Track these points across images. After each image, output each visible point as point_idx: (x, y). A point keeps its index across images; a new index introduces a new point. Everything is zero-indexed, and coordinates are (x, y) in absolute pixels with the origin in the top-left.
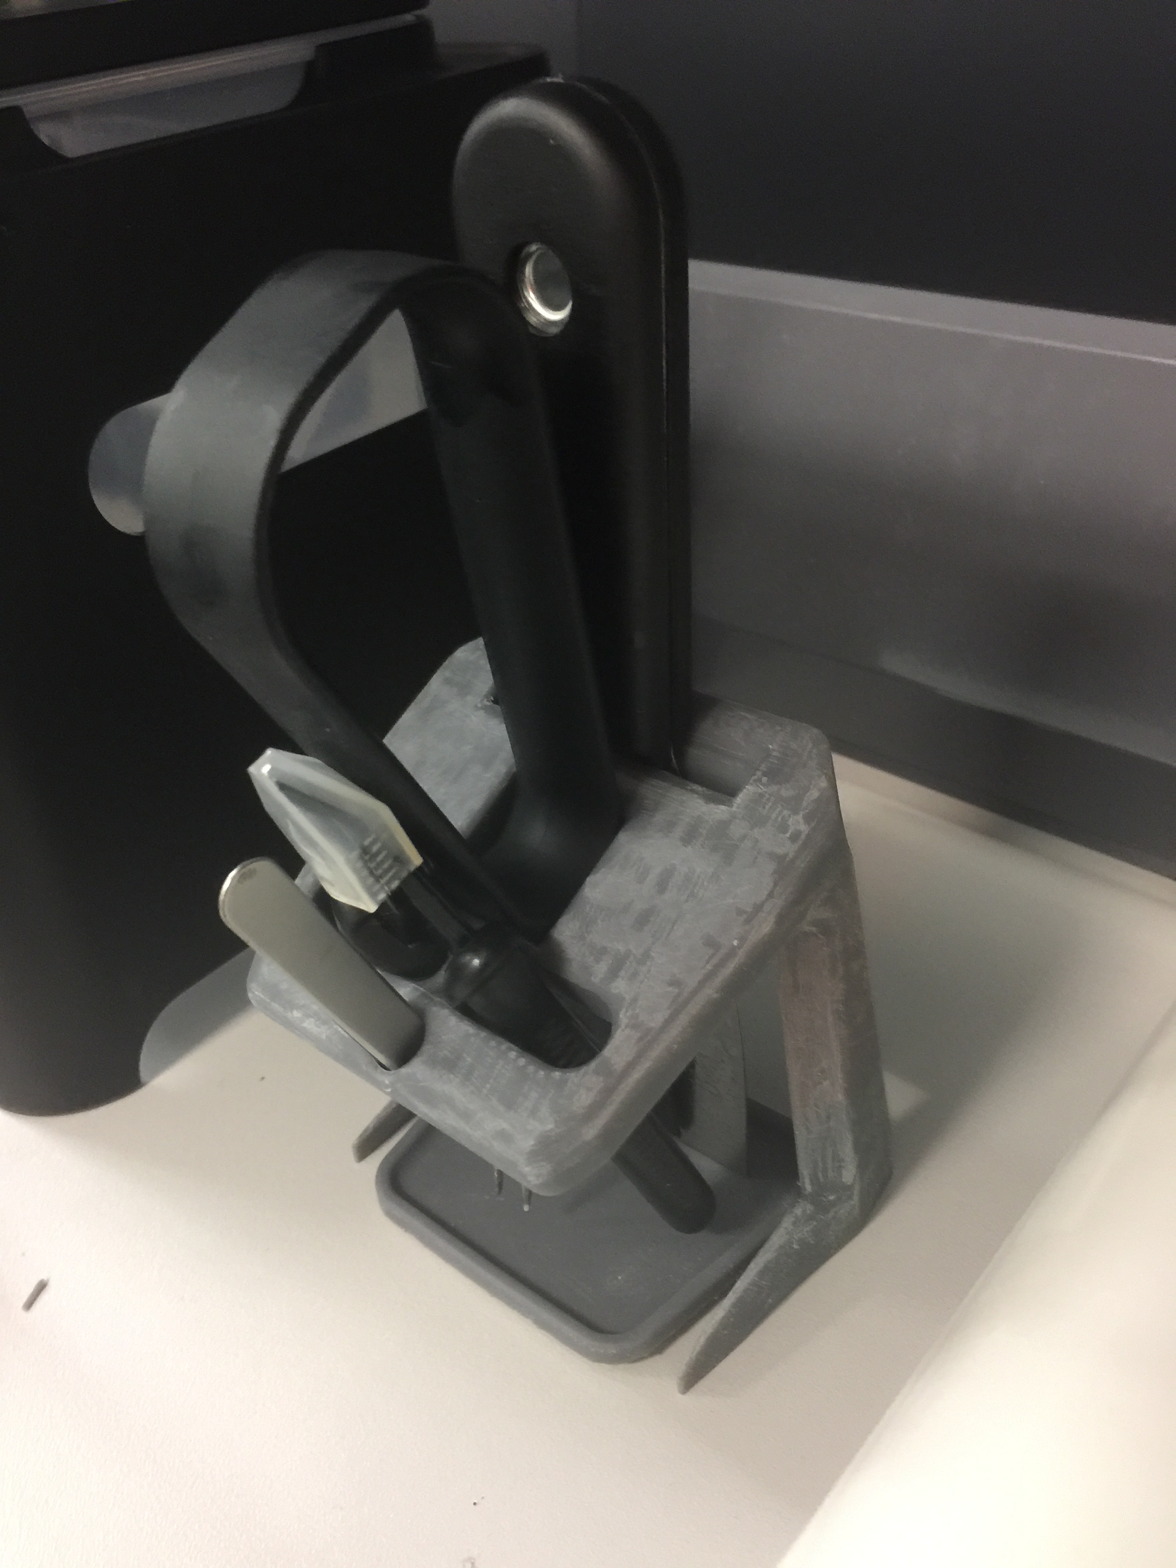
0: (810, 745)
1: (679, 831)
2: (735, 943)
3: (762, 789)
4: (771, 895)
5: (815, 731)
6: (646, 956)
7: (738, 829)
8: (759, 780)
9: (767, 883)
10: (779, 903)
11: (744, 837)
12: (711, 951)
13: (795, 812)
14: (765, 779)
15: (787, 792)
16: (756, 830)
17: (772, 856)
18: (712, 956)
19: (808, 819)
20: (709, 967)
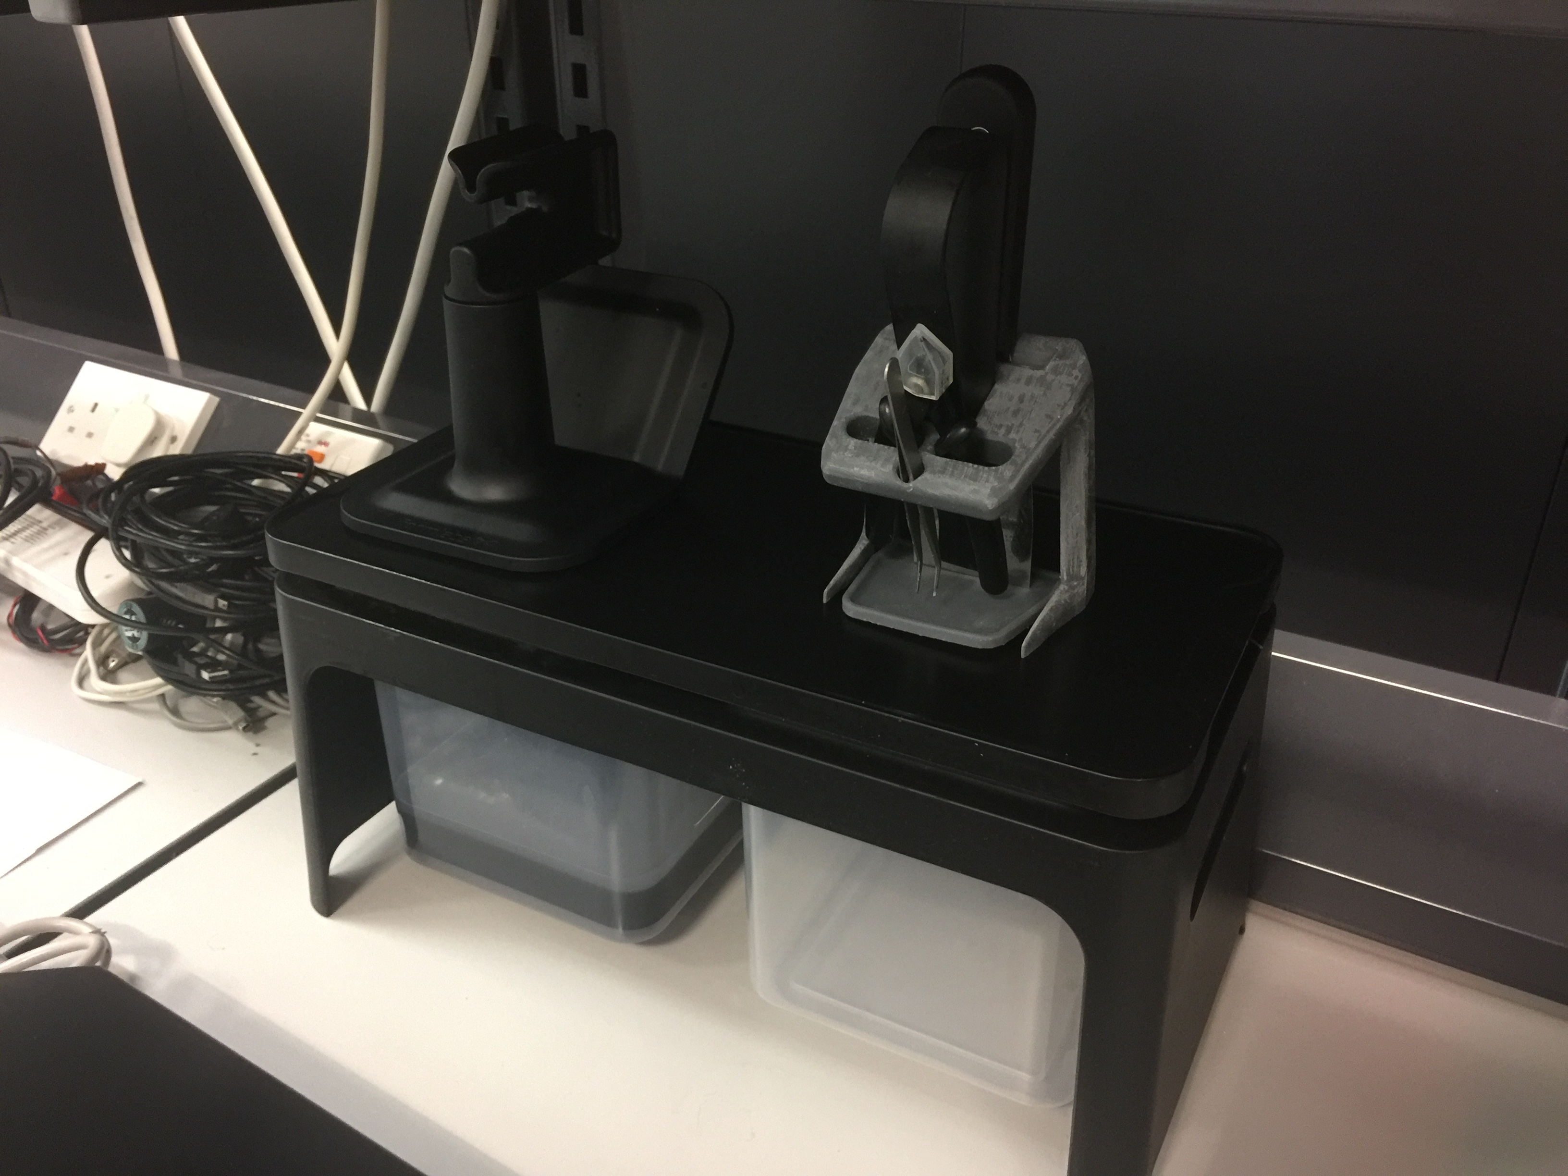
0: (1075, 345)
1: (1023, 381)
2: (1059, 417)
3: (1057, 362)
4: (1070, 399)
5: (1076, 340)
6: (1021, 425)
7: (1050, 377)
8: (1055, 360)
9: (1068, 396)
10: (1073, 402)
11: (1053, 380)
12: (1049, 420)
13: (1074, 369)
14: (1057, 359)
15: (1068, 362)
16: (1058, 377)
17: (1068, 385)
18: (1051, 421)
19: (1080, 371)
20: (1050, 426)
